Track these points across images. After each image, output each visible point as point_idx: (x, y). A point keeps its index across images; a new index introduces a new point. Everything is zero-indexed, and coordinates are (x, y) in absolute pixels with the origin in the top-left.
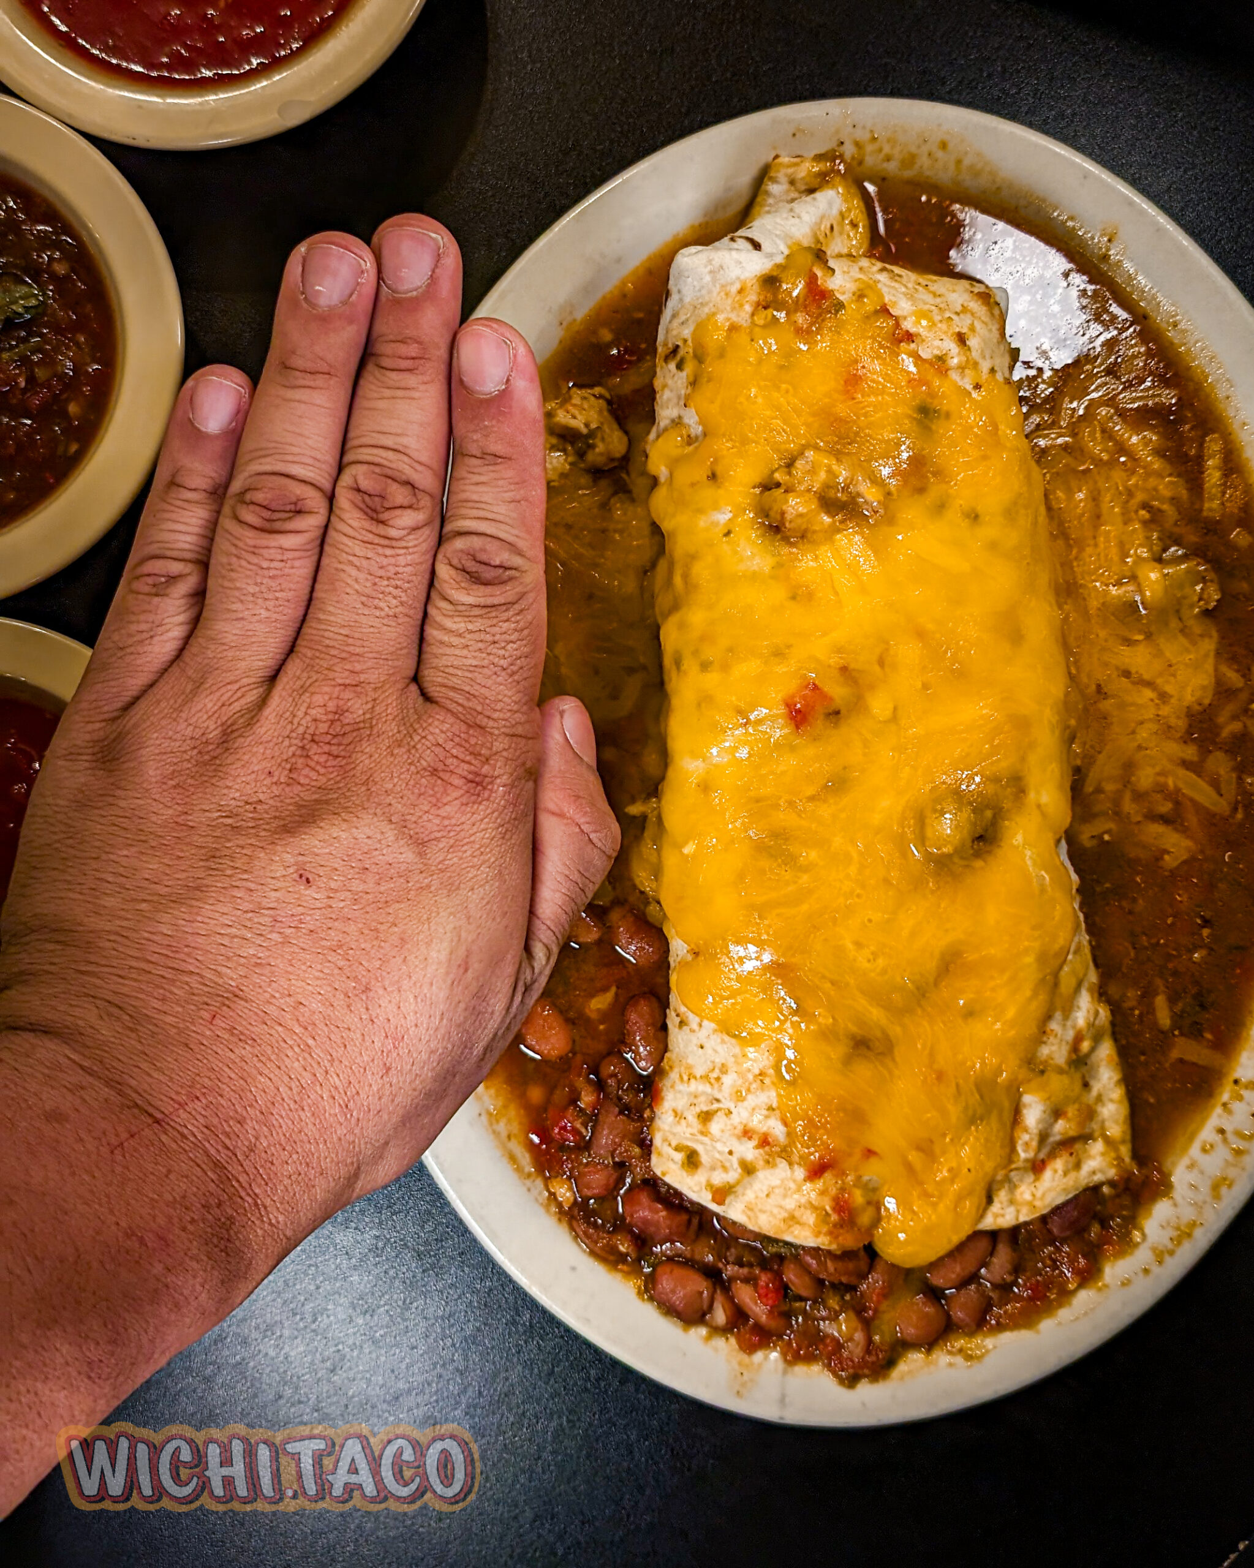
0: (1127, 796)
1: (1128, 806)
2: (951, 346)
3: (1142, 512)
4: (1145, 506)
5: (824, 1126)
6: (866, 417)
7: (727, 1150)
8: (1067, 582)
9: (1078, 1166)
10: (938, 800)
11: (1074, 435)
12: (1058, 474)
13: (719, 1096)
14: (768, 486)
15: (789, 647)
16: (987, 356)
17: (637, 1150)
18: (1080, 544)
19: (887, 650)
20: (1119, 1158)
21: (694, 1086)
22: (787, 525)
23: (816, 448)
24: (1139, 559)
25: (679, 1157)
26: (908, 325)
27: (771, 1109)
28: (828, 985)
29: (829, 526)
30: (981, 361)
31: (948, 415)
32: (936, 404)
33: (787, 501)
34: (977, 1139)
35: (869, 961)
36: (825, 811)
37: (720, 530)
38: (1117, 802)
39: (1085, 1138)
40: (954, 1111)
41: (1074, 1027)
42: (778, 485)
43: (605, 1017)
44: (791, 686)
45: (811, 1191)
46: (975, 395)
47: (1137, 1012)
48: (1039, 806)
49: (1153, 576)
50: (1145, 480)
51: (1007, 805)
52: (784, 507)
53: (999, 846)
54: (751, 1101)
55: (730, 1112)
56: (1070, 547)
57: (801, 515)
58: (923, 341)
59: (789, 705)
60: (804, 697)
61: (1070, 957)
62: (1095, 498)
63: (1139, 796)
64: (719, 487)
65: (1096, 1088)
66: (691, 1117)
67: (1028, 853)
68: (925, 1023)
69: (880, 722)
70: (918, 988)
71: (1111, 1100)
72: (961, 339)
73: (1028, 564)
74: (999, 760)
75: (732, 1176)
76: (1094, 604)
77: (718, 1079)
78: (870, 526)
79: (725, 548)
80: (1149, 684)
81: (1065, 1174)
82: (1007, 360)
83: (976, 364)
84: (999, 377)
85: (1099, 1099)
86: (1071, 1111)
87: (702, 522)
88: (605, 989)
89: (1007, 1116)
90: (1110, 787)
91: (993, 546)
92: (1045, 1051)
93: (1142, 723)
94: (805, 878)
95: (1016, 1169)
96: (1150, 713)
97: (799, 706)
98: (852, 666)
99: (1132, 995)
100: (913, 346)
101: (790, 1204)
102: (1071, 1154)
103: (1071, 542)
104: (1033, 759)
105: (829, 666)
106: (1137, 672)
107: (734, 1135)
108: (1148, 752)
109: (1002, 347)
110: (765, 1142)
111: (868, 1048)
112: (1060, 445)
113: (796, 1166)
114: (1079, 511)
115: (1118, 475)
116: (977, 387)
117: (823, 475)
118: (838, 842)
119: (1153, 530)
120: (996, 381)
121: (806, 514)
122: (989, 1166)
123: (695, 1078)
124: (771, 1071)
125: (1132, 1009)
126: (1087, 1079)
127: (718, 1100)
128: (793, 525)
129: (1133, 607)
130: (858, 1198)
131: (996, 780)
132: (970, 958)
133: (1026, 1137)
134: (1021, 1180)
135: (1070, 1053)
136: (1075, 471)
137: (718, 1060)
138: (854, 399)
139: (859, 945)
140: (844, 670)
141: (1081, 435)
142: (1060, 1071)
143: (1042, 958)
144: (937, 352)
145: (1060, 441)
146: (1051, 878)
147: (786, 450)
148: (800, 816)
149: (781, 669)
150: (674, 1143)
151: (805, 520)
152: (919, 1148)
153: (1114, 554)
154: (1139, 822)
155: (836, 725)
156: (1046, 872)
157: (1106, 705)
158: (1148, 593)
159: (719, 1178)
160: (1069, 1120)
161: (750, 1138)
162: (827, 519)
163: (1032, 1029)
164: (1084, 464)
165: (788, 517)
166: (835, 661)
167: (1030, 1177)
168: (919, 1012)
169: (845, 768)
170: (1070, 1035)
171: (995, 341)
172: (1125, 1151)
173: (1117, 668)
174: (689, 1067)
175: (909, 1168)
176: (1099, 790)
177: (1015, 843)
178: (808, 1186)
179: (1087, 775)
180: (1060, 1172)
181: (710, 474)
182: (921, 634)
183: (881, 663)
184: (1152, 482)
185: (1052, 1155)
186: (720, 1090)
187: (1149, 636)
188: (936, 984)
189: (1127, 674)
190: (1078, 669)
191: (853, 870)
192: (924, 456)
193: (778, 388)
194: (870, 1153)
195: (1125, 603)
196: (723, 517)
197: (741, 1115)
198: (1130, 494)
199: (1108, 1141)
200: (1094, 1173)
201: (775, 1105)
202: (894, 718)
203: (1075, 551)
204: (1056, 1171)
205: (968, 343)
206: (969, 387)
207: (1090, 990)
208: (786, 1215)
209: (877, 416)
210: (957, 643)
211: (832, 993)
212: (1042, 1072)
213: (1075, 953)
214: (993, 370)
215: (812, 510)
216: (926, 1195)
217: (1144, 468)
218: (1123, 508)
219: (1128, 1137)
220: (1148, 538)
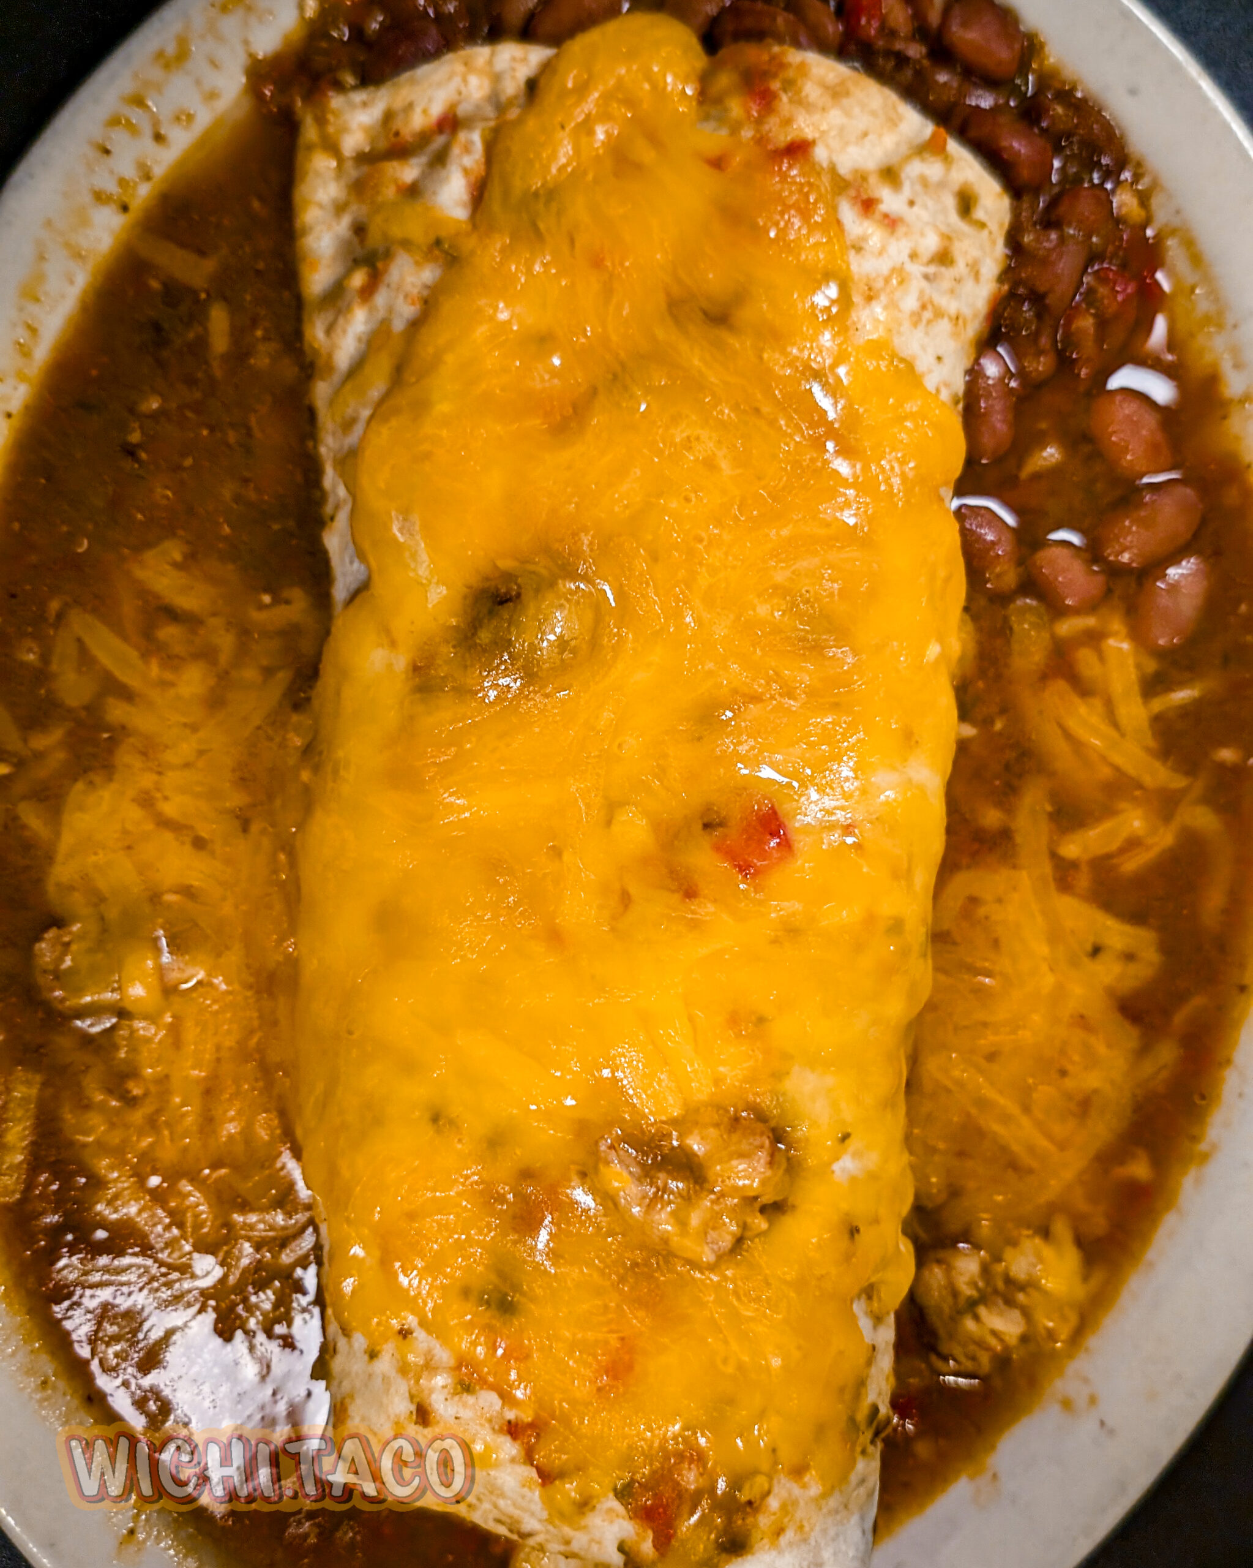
0: (224, 659)
1: (226, 642)
2: (443, 1406)
3: (136, 1091)
4: (131, 1102)
5: (787, 208)
6: (606, 1307)
7: (916, 209)
8: (271, 994)
9: (388, 117)
10: (563, 668)
11: (228, 1225)
12: (263, 1167)
13: (924, 284)
14: (775, 1209)
15: (775, 941)
16: (378, 1380)
17: (1027, 239)
18: (243, 1053)
19: (614, 918)
20: (321, 122)
21: (952, 306)
22: (767, 1143)
23: (694, 1264)
24: (152, 1018)
25: (979, 214)
26: (509, 1448)
27: (858, 249)
28: (766, 409)
29: (691, 1132)
30: (393, 1374)
31: (466, 1293)
32: (486, 1315)
33: (763, 1183)
34: (546, 168)
35: (698, 439)
36: (735, 674)
37: (853, 1144)
38: (242, 652)
39: (368, 159)
40: (578, 208)
41: (372, 310)
42: (763, 1210)
43: (1040, 441)
44: (779, 878)
45: (804, 126)
46: (412, 1320)
47: (259, 333)
48: (393, 644)
49: (137, 991)
50: (125, 1141)
51: (448, 651)
52: (769, 1173)
53: (470, 587)
54: (883, 266)
55: (913, 256)
56: (260, 1049)
57: (741, 1155)
58: (490, 1421)
59: (786, 845)
60: (764, 855)
61: (366, 413)
62: (208, 1122)
63: (207, 655)
64: (847, 1214)
65: (343, 226)
66: (961, 267)
67: (423, 571)
68: (614, 338)
69: (635, 804)
70: (625, 388)
71: (321, 206)
72: (423, 1415)
73: (350, 1033)
74: (452, 722)
75: (915, 169)
76: (234, 957)
77: (924, 307)
78: (621, 1122)
79: (849, 1113)
80: (165, 823)
81: (410, 106)
82: (337, 1364)
83: (404, 1369)
84: (360, 1341)
85: (339, 209)
86: (389, 193)
87: (873, 1159)
88: (1037, 477)
89: (495, 192)
90: (250, 674)
91: (409, 1066)
92: (428, 274)
93: (187, 765)
94: (780, 577)
95: (486, 119)
96: (172, 778)
97: (773, 843)
98: (676, 898)
99: (262, 359)
100: (511, 1415)
101: (835, 117)
102: (397, 134)
103: (257, 1056)
104: (390, 717)
105: (715, 901)
106: (183, 843)
107: (908, 226)
108: (184, 720)
109: (346, 1386)
110: (868, 205)
111: (705, 313)
112: (252, 1210)
113: (825, 165)
114: (237, 1104)
115: (168, 1154)
116: (405, 1333)
117: (695, 1219)
118: (721, 630)
119: (124, 1060)
120: (368, 1334)
121: (731, 1157)
122: (532, 124)
123: (950, 318)
124: (857, 299)
125: (266, 339)
126: (356, 240)
127: (926, 277)
128: (758, 1141)
129: (177, 945)
130: (736, 107)
131: (464, 692)
132: (538, 422)
133: (468, 161)
134: (478, 107)
135: (386, 271)
136: (236, 1167)
137: (919, 333)
138: (622, 1339)
139: (710, 464)
140: (690, 894)
141: (218, 1222)
142: (406, 244)
143: (420, 407)
144: (470, 1399)
145: (253, 1218)
146: (390, 529)
147: (738, 1264)
148: (777, 673)
149: (793, 906)
150: (985, 233)
151: (733, 1148)
152: (638, 167)
153: (191, 1033)
154: (214, 614)
155: (708, 809)
156: (395, 540)
157: (237, 799)
158: (150, 963)
159: (933, 169)
160: (396, 181)
161: (886, 216)
162: (696, 1146)
163: (448, 307)
164: (220, 1179)
165: (763, 1156)
166: (706, 909)
167: (462, 110)
168: (622, 354)
169: (700, 739)
170: (381, 299)
171: (358, 1401)
172: (310, 132)
173: (212, 853)
174: (955, 335)
175: (654, 139)
176: (268, 672)
177: (443, 590)
178: (809, 133)
179: (284, 695)
180: (418, 110)
181: (856, 1236)
182: (555, 937)
183: (626, 899)
184: (115, 1138)
185: (424, 138)
186: (922, 293)
187: (155, 898)
188: (594, 392)
189: (199, 844)
190: (274, 857)
191: (704, 580)
192: (515, 1230)
193: (740, 1367)
194: (717, 163)
195: (187, 952)
196: (846, 1165)
197: (898, 250)
198: (152, 1124)
199: (332, 148)
200: (365, 104)
201: (852, 253)
202: (611, 809)
203: (254, 1041)
204: (425, 112)
205: (413, 1408)
206: (420, 1334)
207: (330, 368)
208: (845, 102)
209: (585, 1307)
210: (496, 916)
211: (759, 396)
212: (438, 242)
213: (353, 421)
214: (373, 1355)
215: (720, 1162)
216: (630, 102)
217: (127, 1162)
218: (168, 1102)
219: (300, 156)
220: (133, 1050)
